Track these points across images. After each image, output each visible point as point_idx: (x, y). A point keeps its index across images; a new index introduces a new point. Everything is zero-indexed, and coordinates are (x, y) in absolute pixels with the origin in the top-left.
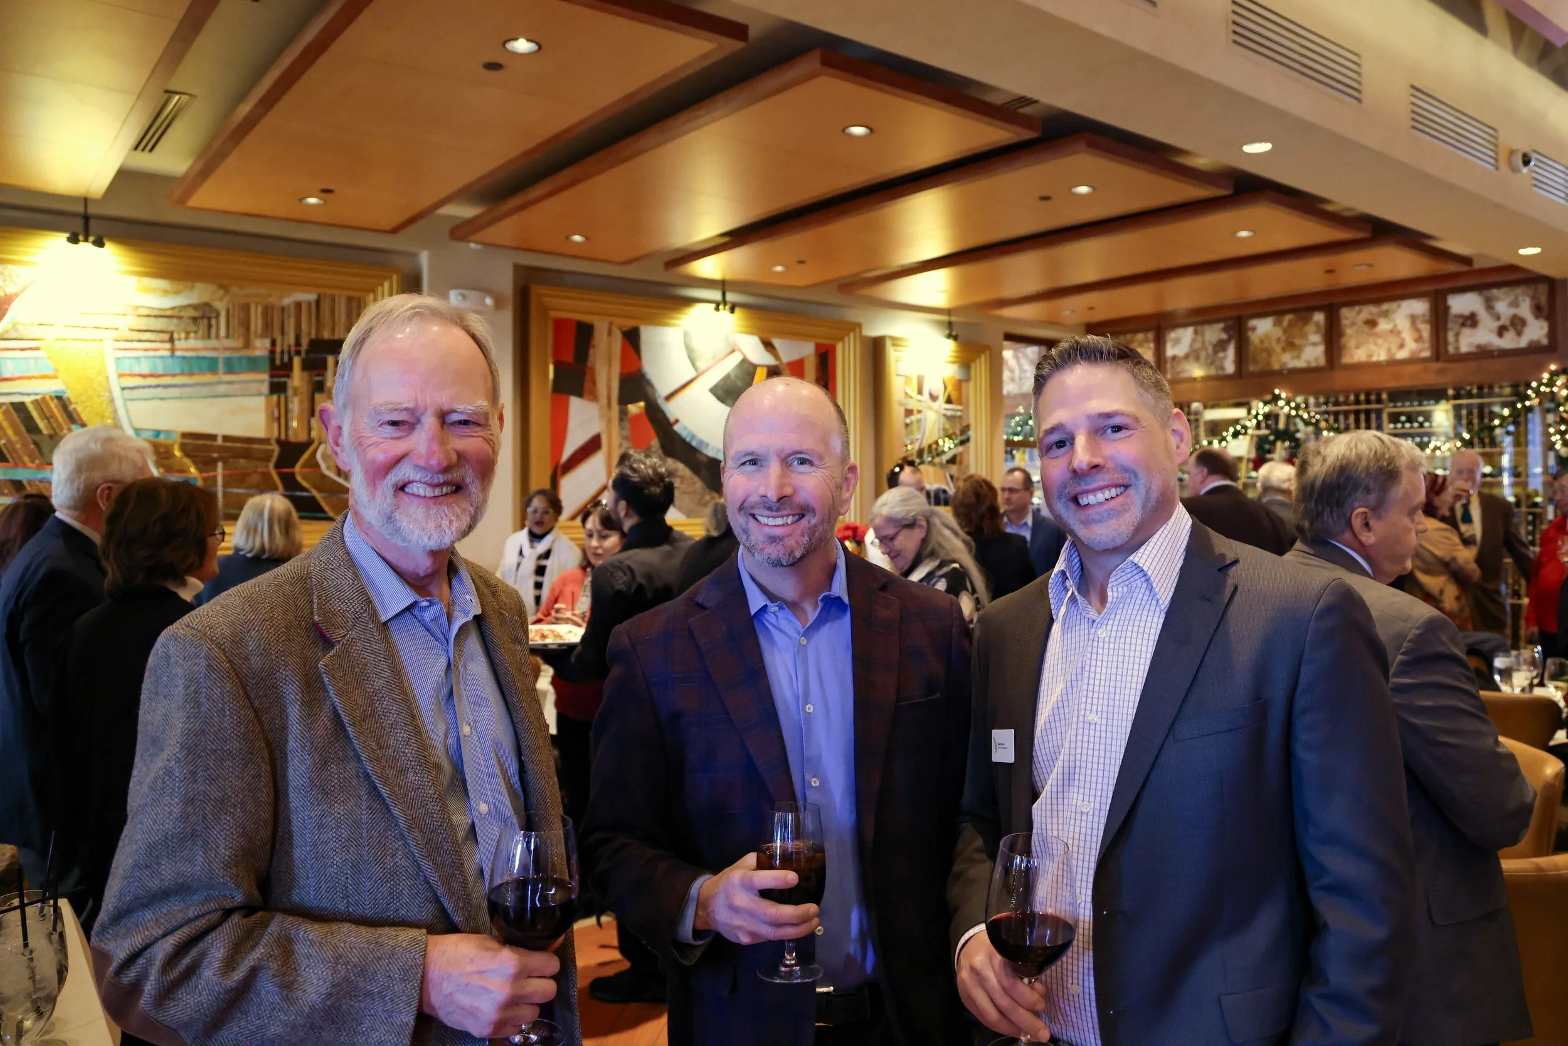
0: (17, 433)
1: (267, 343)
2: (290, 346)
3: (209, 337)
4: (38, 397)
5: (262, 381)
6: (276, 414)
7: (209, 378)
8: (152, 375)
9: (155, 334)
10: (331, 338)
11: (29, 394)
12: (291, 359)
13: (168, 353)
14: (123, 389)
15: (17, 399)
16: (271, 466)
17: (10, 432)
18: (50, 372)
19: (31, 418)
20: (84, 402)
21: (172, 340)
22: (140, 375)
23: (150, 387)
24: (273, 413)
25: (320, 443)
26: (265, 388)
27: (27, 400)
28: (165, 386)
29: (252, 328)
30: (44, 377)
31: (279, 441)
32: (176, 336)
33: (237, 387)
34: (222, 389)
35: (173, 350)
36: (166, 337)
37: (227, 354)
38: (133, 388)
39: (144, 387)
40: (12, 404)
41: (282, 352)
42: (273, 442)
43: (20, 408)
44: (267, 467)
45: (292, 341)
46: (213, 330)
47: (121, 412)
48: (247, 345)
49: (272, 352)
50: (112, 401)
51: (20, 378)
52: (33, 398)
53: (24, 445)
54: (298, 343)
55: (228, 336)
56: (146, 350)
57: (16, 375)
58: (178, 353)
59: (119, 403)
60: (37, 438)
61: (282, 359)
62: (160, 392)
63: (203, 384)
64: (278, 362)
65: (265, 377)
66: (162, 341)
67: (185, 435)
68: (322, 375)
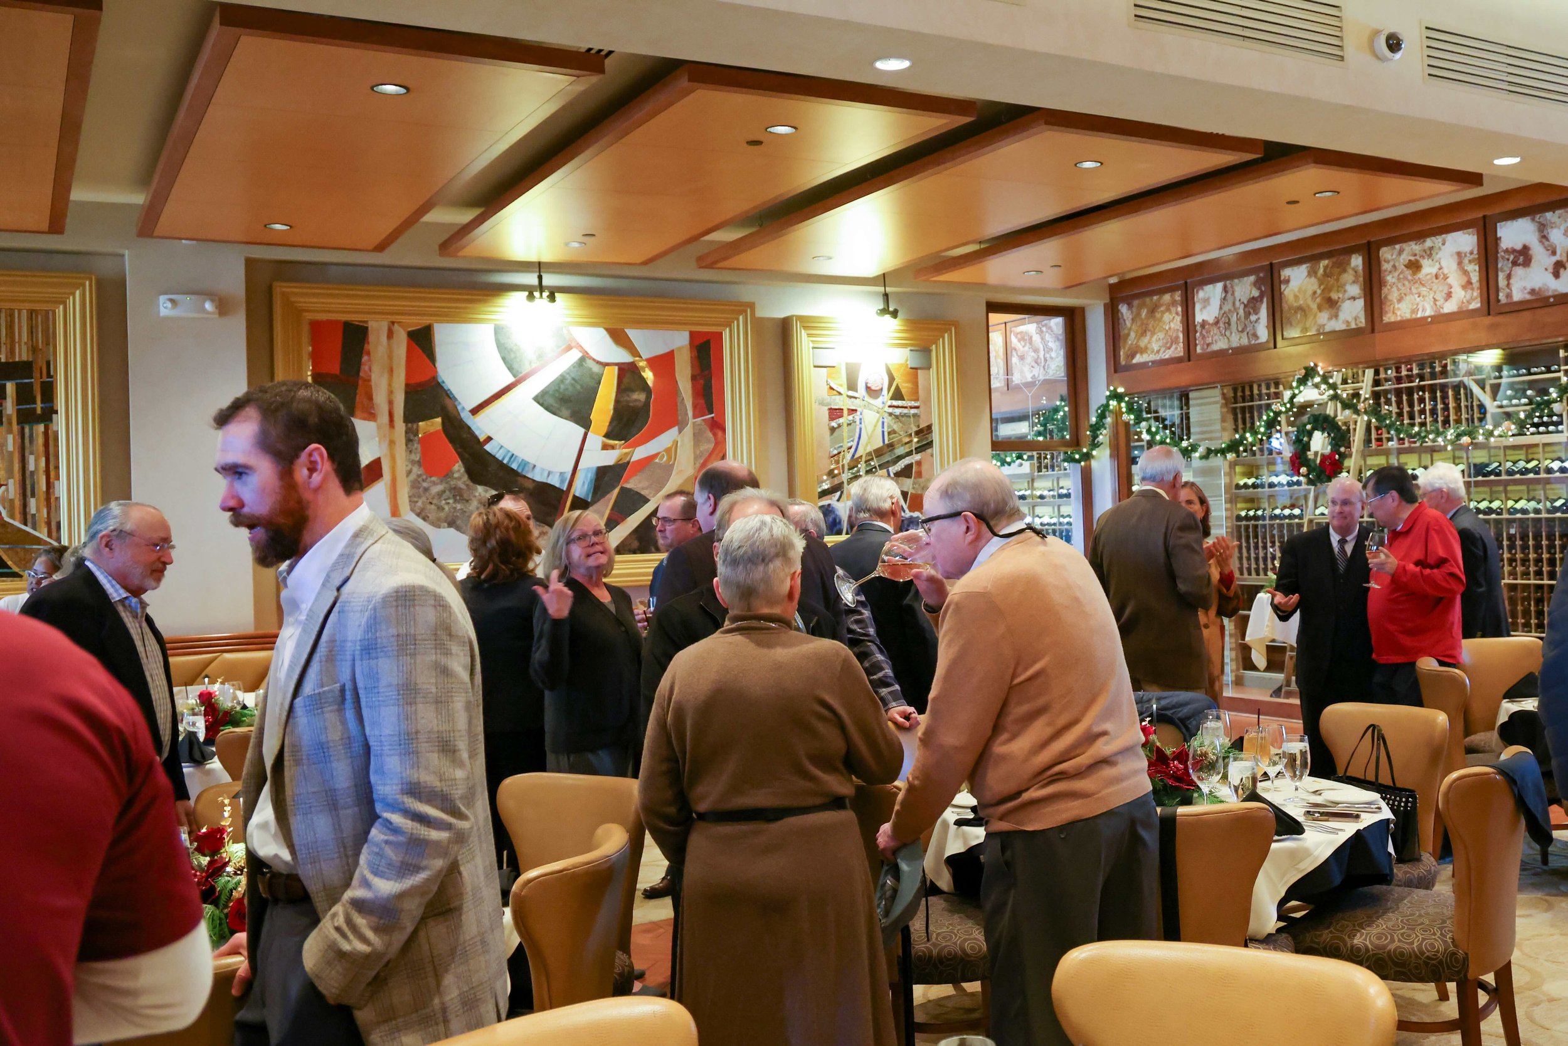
10: (10, 360)
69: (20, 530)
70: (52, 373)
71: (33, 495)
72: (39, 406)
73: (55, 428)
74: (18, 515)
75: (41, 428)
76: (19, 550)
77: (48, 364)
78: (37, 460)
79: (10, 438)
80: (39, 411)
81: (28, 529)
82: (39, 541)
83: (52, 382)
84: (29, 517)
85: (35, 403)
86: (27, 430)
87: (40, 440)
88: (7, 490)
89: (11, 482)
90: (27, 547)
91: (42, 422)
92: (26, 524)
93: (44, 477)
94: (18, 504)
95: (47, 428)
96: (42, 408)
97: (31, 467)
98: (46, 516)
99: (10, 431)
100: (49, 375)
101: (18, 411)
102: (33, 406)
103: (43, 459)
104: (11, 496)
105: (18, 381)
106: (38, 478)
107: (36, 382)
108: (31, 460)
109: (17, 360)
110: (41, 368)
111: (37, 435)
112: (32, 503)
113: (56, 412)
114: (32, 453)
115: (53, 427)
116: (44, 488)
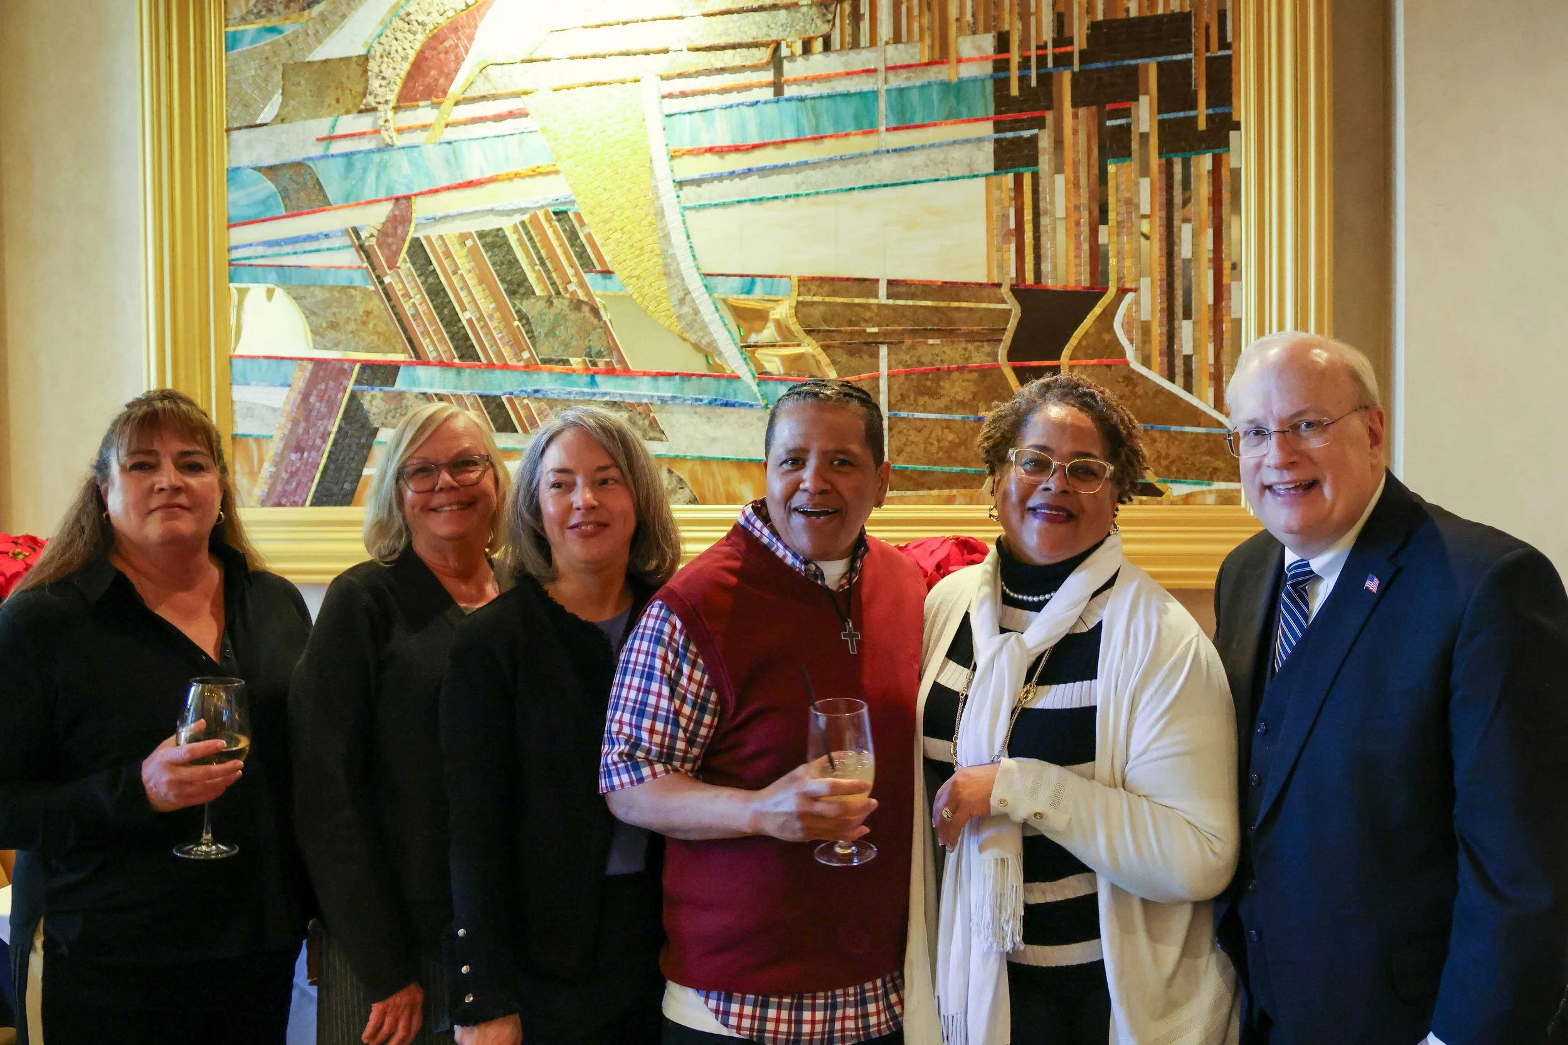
0: (494, 295)
1: (987, 42)
2: (1042, 47)
3: (855, 45)
4: (526, 217)
5: (980, 140)
6: (1012, 225)
7: (858, 143)
8: (737, 149)
9: (744, 51)
10: (1147, 13)
11: (510, 213)
12: (1045, 79)
13: (768, 93)
14: (680, 184)
15: (489, 224)
16: (1002, 352)
17: (479, 294)
18: (544, 164)
19: (514, 263)
20: (605, 222)
21: (776, 62)
22: (711, 150)
23: (732, 175)
24: (1006, 217)
25: (1122, 292)
26: (985, 157)
27: (507, 224)
28: (763, 171)
29: (953, 12)
30: (535, 173)
31: (1019, 291)
32: (784, 51)
33: (918, 158)
34: (887, 167)
35: (778, 87)
36: (764, 54)
37: (897, 81)
38: (698, 182)
39: (720, 178)
40: (482, 235)
41: (1025, 63)
42: (1005, 290)
43: (495, 242)
44: (994, 356)
45: (1048, 35)
46: (865, 25)
47: (678, 238)
48: (942, 55)
49: (1001, 66)
50: (660, 214)
51: (493, 180)
52: (517, 218)
53: (506, 320)
54: (1062, 37)
55: (897, 39)
56: (724, 91)
57: (487, 175)
58: (789, 91)
59: (673, 218)
60: (526, 306)
61: (1023, 80)
62: (754, 186)
63: (843, 160)
64: (1015, 91)
65: (986, 129)
66: (755, 68)
67: (806, 283)
68: (1126, 113)
69: (1160, 390)
70: (1229, 39)
71: (1187, 315)
72: (1202, 113)
73: (1233, 164)
74: (1157, 359)
75: (1206, 161)
76: (1157, 435)
77: (1222, 16)
78: (1196, 234)
79: (1145, 183)
80: (1202, 125)
81: (1177, 389)
82: (1194, 416)
83: (1229, 57)
84: (1179, 363)
85: (1194, 106)
86: (1178, 169)
87: (1203, 190)
88: (1137, 302)
89: (1145, 283)
90: (1174, 428)
91: (1208, 148)
92: (1171, 378)
93: (1210, 273)
94: (1157, 331)
95: (1217, 162)
96: (1208, 116)
97: (1185, 250)
98: (1211, 360)
99: (1144, 171)
100: (1224, 44)
101: (1161, 123)
102: (1192, 113)
103: (1210, 232)
104: (1145, 316)
105: (1161, 59)
106: (1198, 276)
107: (1196, 59)
108: (1185, 232)
109: (1160, 11)
110: (1207, 28)
111: (1199, 176)
112: (1186, 330)
113: (1237, 126)
114: (1186, 220)
115: (1232, 160)
116: (1211, 301)
